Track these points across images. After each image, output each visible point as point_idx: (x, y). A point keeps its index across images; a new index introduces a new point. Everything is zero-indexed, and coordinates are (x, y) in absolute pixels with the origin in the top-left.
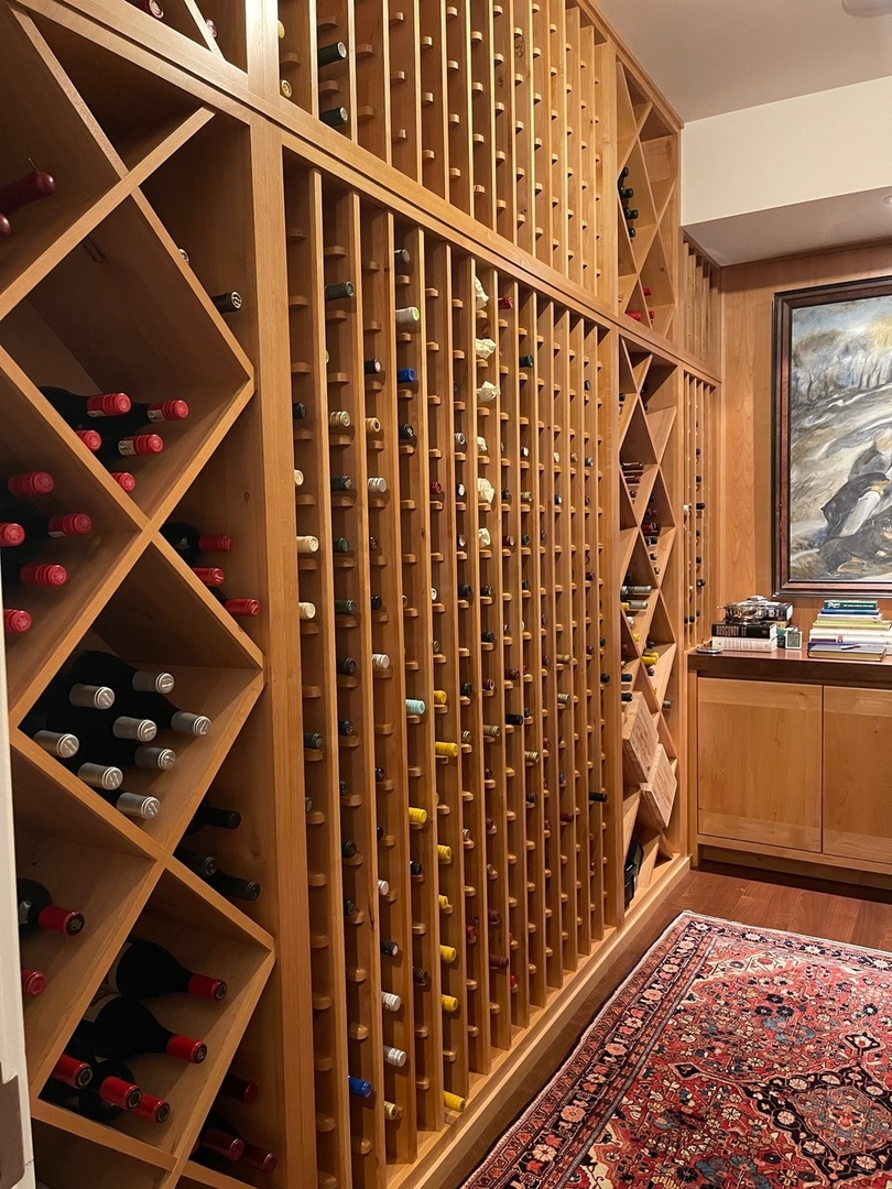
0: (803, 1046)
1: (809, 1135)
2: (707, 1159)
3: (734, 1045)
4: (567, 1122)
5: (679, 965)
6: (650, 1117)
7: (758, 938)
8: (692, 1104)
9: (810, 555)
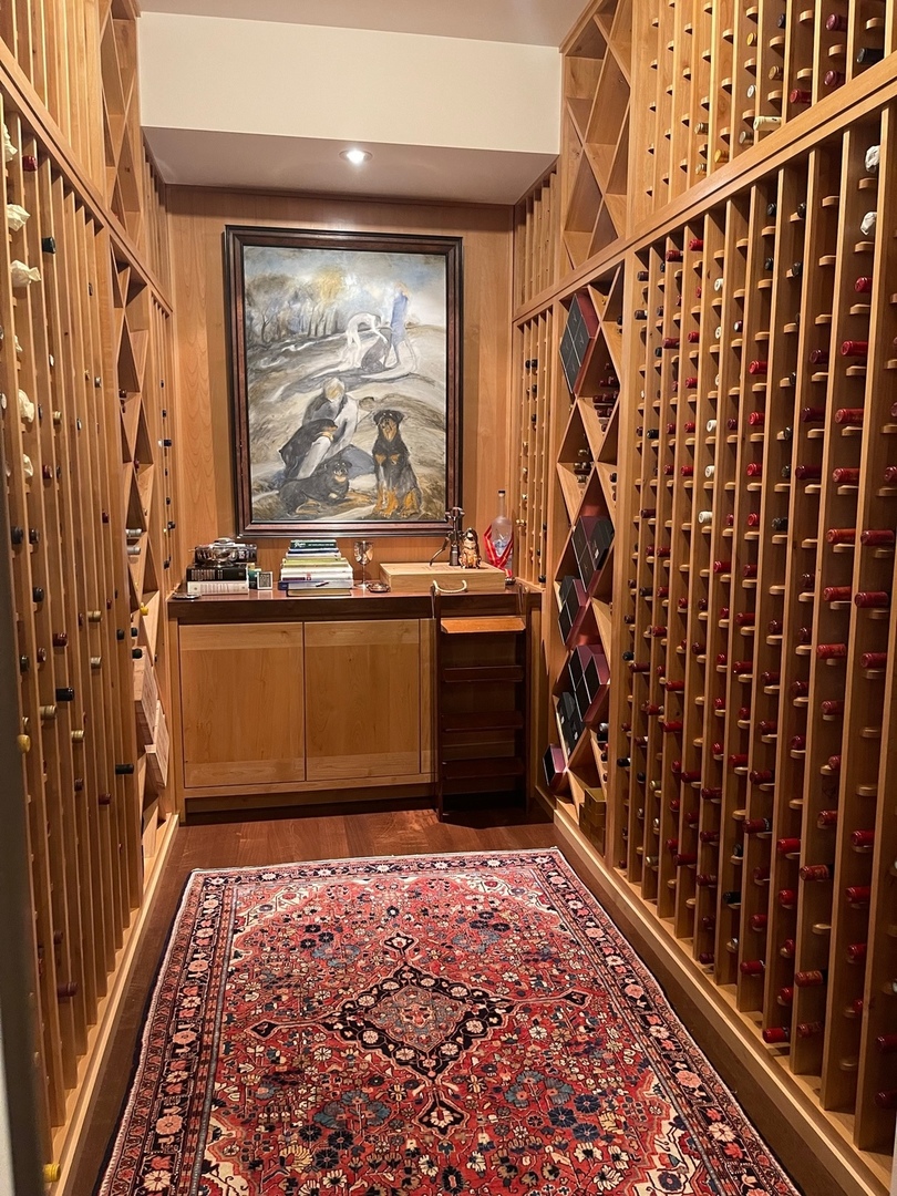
0: (354, 964)
1: (396, 1045)
2: (320, 1109)
3: (297, 986)
4: (167, 1136)
5: (212, 927)
6: (250, 1093)
7: (274, 876)
8: (283, 1060)
9: (271, 497)
